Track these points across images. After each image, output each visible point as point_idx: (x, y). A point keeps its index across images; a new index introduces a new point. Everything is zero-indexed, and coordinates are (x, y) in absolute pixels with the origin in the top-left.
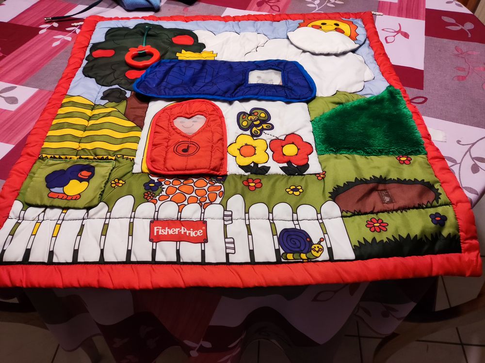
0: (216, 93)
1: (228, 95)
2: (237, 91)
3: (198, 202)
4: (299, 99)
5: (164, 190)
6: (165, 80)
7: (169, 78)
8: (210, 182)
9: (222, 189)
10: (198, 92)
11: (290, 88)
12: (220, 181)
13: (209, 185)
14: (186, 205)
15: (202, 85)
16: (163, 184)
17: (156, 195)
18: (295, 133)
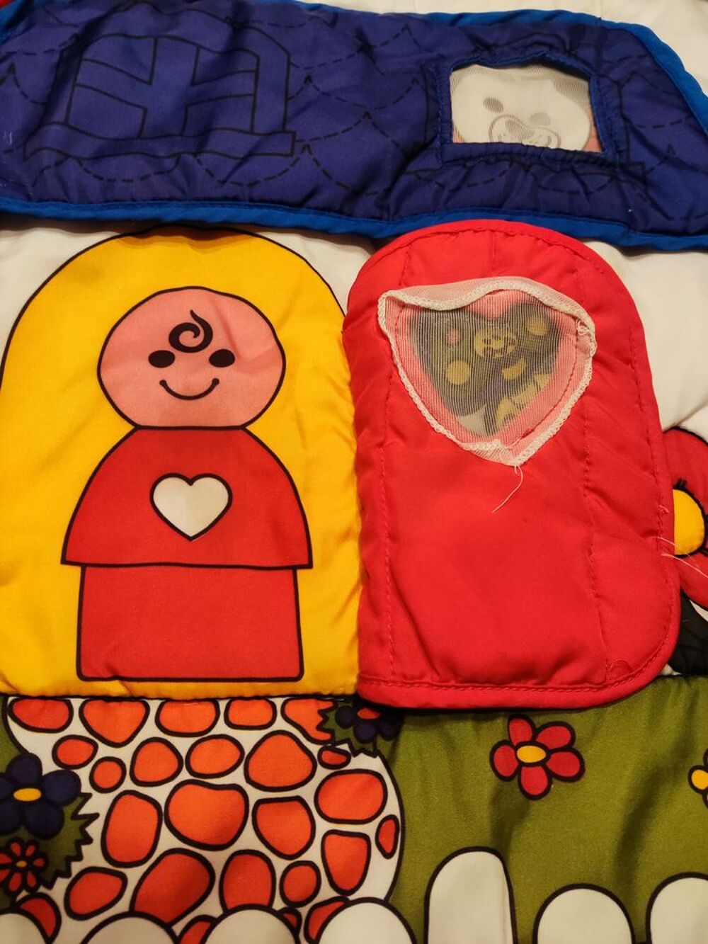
0: (312, 194)
1: (367, 203)
2: (405, 180)
3: (278, 904)
4: (684, 233)
5: (95, 830)
6: (59, 115)
7: (77, 100)
8: (328, 757)
9: (392, 808)
10: (229, 190)
11: (638, 170)
12: (373, 740)
13: (322, 773)
14: (213, 922)
15: (242, 145)
16: (86, 787)
17: (52, 869)
18: (689, 425)
